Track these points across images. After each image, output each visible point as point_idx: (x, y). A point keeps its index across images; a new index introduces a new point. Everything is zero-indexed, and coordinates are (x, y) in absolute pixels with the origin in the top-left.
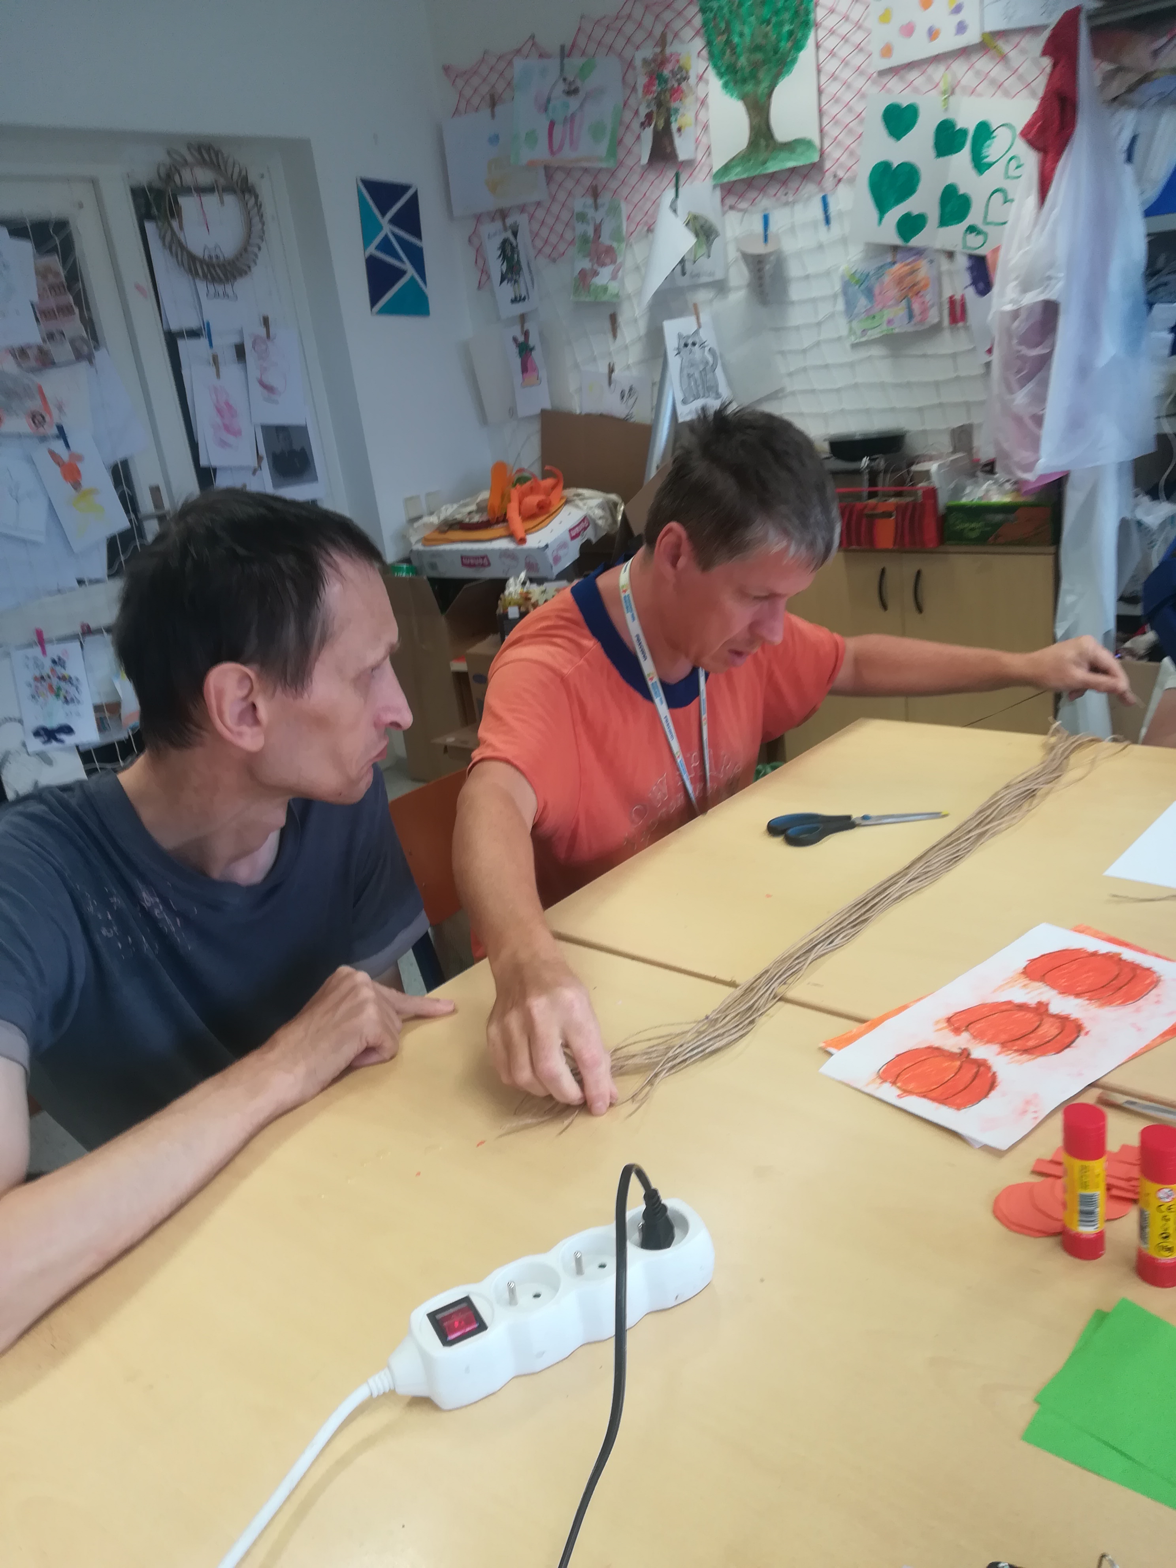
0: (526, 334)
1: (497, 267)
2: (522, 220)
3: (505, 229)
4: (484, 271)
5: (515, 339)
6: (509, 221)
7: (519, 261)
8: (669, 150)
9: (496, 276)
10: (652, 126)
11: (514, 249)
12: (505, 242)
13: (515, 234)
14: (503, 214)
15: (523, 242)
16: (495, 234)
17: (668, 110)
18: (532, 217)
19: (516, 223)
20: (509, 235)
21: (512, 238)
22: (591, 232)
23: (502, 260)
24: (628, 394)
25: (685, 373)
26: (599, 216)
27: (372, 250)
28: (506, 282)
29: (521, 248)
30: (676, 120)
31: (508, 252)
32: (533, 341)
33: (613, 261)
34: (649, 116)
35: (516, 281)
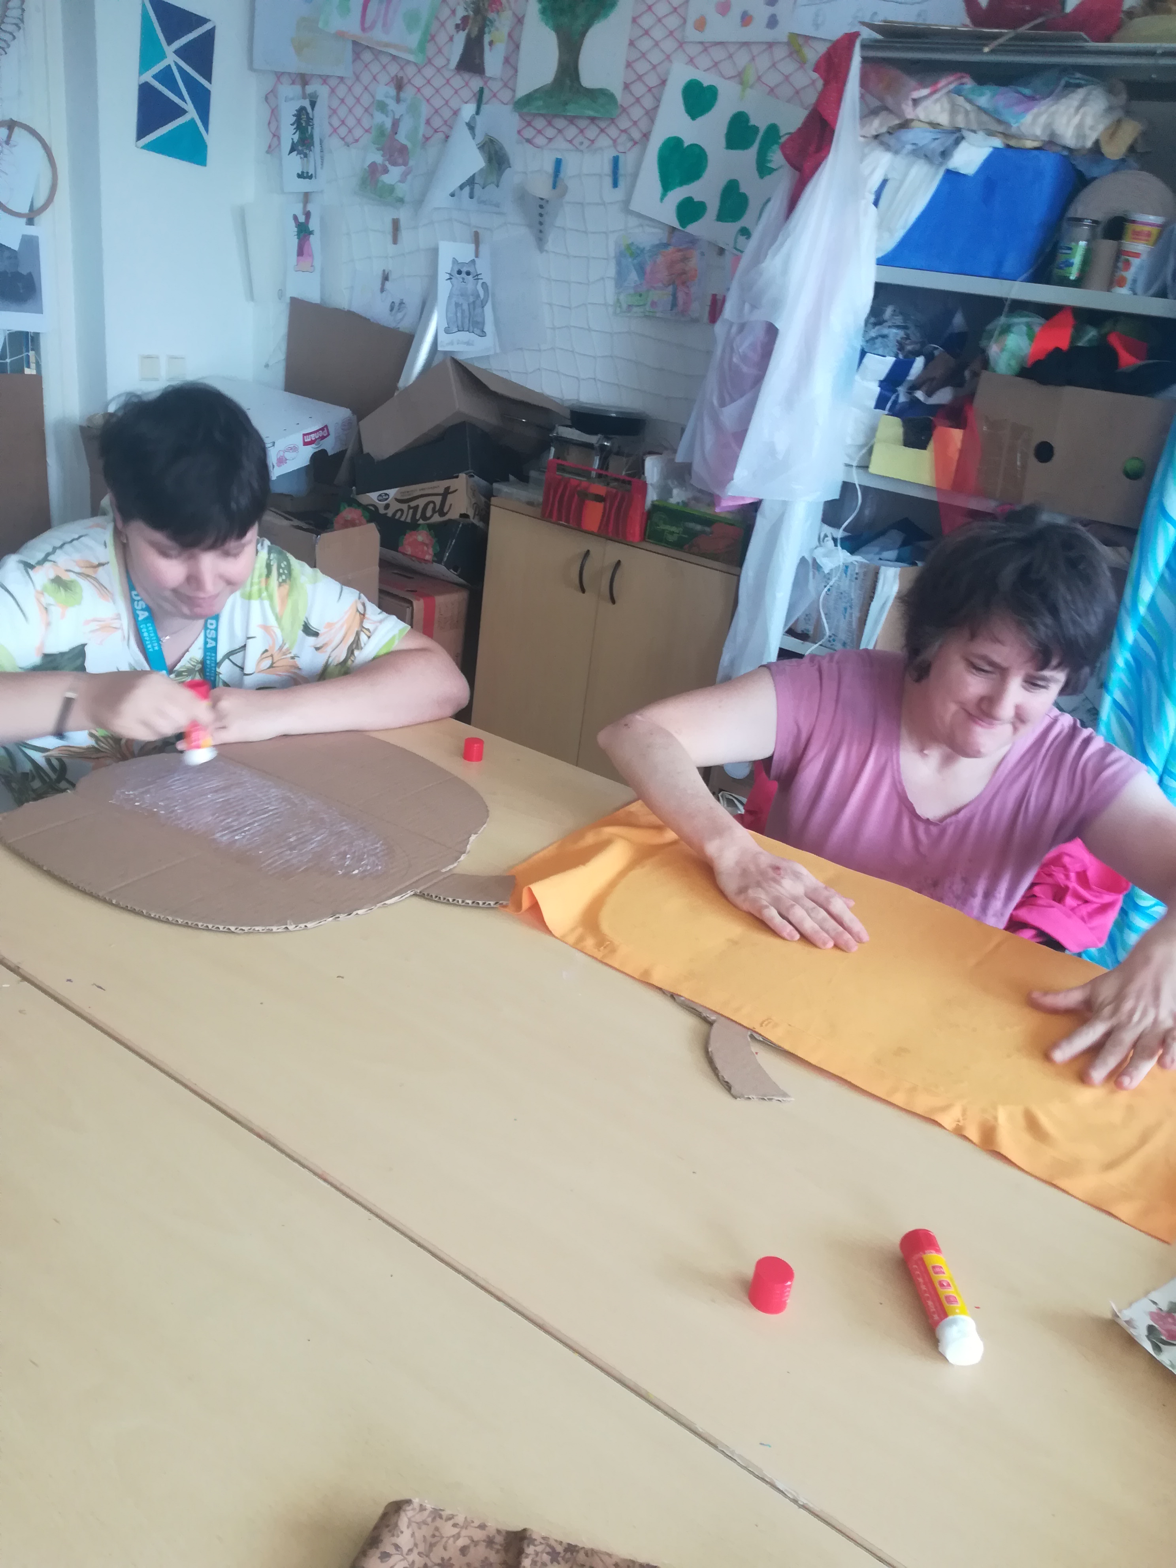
0: (308, 215)
1: (289, 134)
2: (323, 92)
3: (304, 96)
4: (276, 136)
5: (295, 218)
6: (309, 89)
7: (312, 136)
8: (477, 61)
9: (286, 146)
10: (466, 31)
11: (309, 120)
12: (302, 110)
13: (313, 104)
14: (303, 80)
15: (320, 115)
16: (292, 99)
17: (485, 19)
18: (333, 91)
19: (315, 92)
20: (306, 103)
21: (309, 109)
22: (388, 124)
23: (295, 129)
24: (396, 307)
25: (454, 300)
26: (399, 110)
27: (148, 77)
28: (295, 153)
29: (316, 122)
30: (490, 32)
31: (303, 121)
32: (314, 225)
33: (405, 164)
34: (465, 19)
35: (306, 156)
